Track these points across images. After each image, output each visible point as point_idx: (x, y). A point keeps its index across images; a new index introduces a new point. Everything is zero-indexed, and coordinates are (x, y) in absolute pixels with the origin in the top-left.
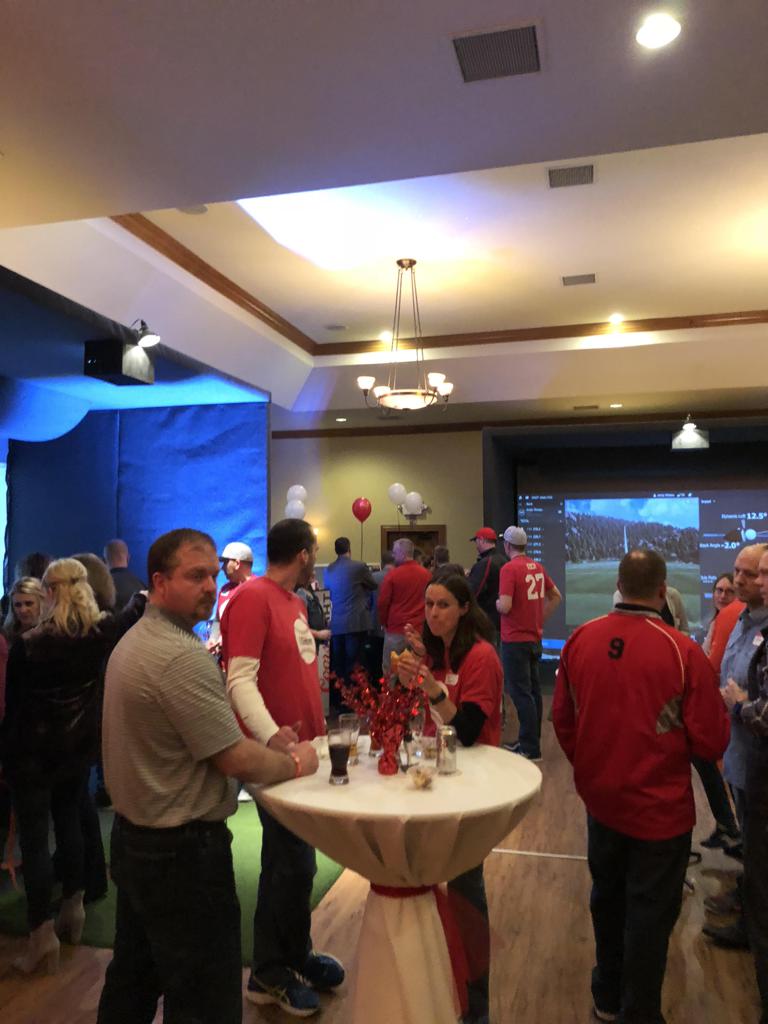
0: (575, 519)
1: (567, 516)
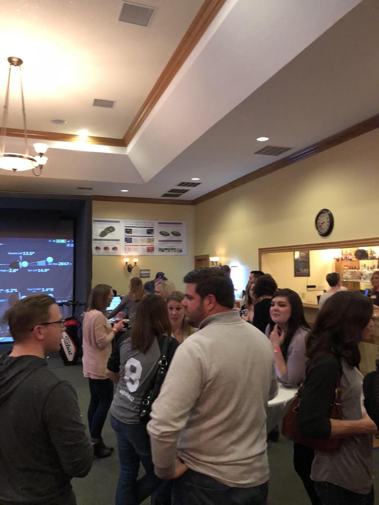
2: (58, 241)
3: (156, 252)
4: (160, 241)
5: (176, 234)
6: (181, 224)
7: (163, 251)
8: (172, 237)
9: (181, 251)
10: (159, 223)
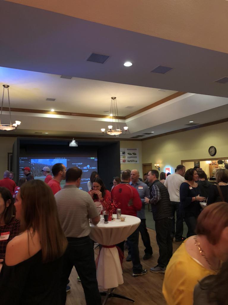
0: (34, 164)
1: (31, 163)
2: (92, 158)
3: (127, 162)
4: (128, 157)
5: (134, 154)
6: (136, 149)
7: (129, 162)
8: (133, 155)
9: (137, 162)
10: (128, 149)
